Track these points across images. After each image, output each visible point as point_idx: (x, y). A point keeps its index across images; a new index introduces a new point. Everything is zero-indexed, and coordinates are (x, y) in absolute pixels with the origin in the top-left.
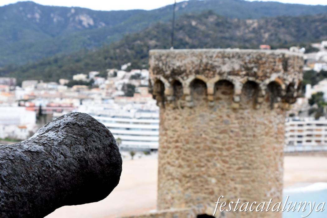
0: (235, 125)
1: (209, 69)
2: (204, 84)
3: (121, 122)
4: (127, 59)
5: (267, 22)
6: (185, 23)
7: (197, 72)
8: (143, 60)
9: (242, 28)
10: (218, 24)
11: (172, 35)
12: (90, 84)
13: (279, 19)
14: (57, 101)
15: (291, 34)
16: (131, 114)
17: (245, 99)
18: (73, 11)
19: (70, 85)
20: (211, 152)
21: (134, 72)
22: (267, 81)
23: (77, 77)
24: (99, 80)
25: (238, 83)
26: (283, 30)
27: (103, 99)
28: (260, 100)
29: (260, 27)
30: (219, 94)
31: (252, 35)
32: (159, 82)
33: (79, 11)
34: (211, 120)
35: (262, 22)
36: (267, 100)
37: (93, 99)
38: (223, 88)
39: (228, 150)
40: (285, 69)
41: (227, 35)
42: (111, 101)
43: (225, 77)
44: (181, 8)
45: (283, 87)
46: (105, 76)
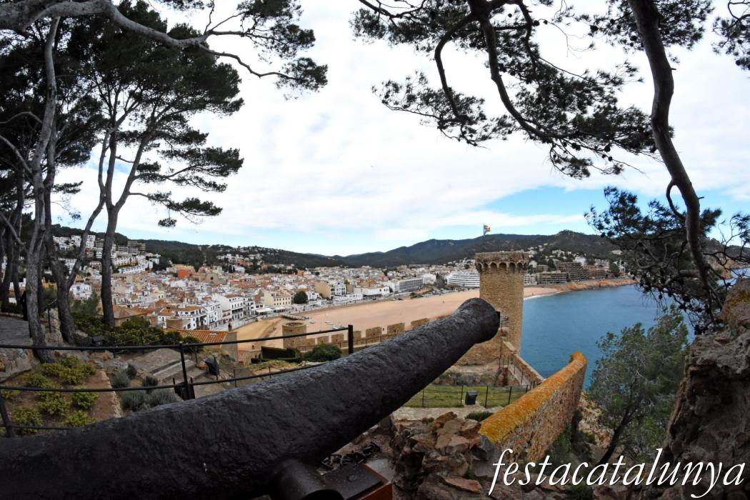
1: (497, 259)
2: (496, 265)
3: (464, 278)
4: (465, 256)
7: (493, 261)
8: (471, 256)
9: (504, 244)
12: (454, 265)
14: (443, 271)
15: (520, 245)
16: (468, 275)
17: (510, 270)
18: (447, 241)
19: (447, 266)
21: (468, 260)
22: (518, 263)
23: (449, 263)
25: (508, 264)
26: (518, 244)
27: (458, 270)
28: (516, 270)
29: (510, 243)
30: (501, 268)
31: (508, 246)
32: (479, 264)
33: (449, 241)
34: (498, 278)
36: (518, 270)
37: (455, 270)
38: (502, 266)
39: (505, 288)
40: (523, 257)
41: (499, 246)
42: (461, 271)
43: (503, 262)
45: (523, 264)
46: (458, 262)
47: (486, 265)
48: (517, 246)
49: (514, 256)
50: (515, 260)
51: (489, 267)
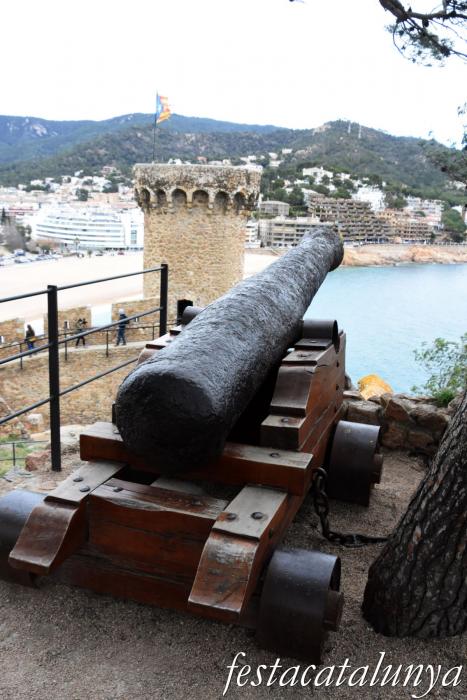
0: (209, 228)
1: (188, 181)
2: (184, 194)
3: (78, 224)
4: (79, 166)
5: (203, 136)
6: (131, 134)
7: (178, 184)
8: (94, 168)
9: (182, 141)
10: (160, 137)
11: (119, 144)
12: (47, 189)
13: (214, 135)
14: (18, 205)
15: (223, 148)
16: (87, 217)
17: (217, 207)
18: (27, 121)
19: (28, 190)
20: (190, 250)
21: (86, 178)
22: (235, 192)
23: (34, 183)
24: (55, 186)
25: (212, 193)
26: (217, 144)
27: (59, 203)
28: (229, 207)
29: (197, 141)
30: (196, 202)
31: (191, 148)
33: (33, 120)
34: (189, 224)
35: (199, 136)
36: (234, 208)
37: (50, 203)
38: (199, 197)
39: (203, 248)
40: (248, 183)
41: (169, 147)
42: (68, 205)
43: (201, 188)
44: (127, 120)
45: (247, 197)
46: (60, 182)
47: (161, 193)
48: (215, 149)
49: (228, 175)
50: (229, 186)
51: (169, 199)
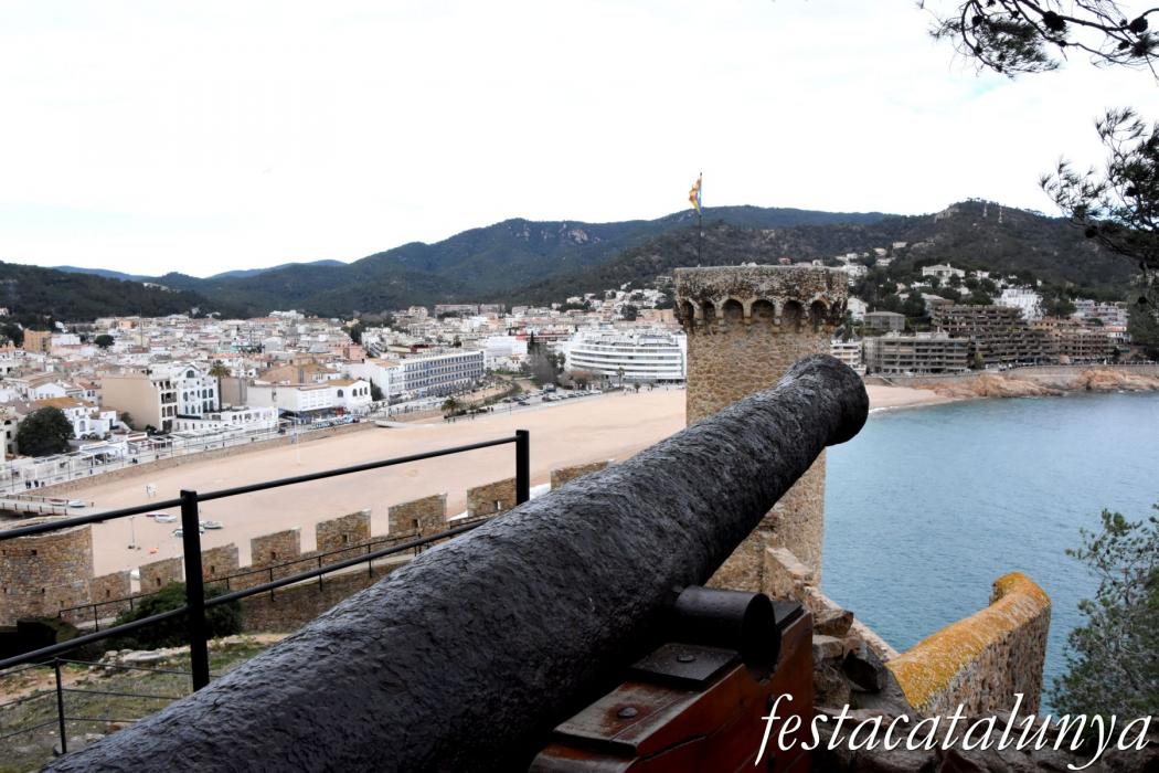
0: (776, 352)
1: (745, 288)
2: (740, 306)
3: (622, 350)
4: (626, 278)
5: (785, 232)
6: (693, 234)
7: (731, 292)
8: (645, 278)
9: (758, 239)
10: (730, 235)
11: (678, 248)
12: (586, 308)
13: (799, 228)
14: (550, 328)
15: (812, 245)
16: (634, 341)
17: (786, 322)
18: (565, 226)
19: (562, 310)
20: (749, 383)
21: (634, 292)
22: (811, 301)
23: (570, 300)
24: (596, 303)
25: (779, 303)
26: (803, 240)
27: (601, 324)
28: (804, 322)
29: (778, 238)
30: (756, 316)
31: (769, 247)
32: (686, 304)
33: (571, 225)
34: (748, 347)
35: (781, 231)
36: (811, 322)
37: (589, 324)
38: (761, 310)
39: (768, 380)
40: (830, 287)
41: (741, 247)
42: (610, 326)
43: (763, 296)
44: (686, 218)
45: (828, 307)
46: (602, 298)
47: (707, 307)
48: (802, 248)
49: (800, 278)
50: (803, 292)
51: (720, 313)
